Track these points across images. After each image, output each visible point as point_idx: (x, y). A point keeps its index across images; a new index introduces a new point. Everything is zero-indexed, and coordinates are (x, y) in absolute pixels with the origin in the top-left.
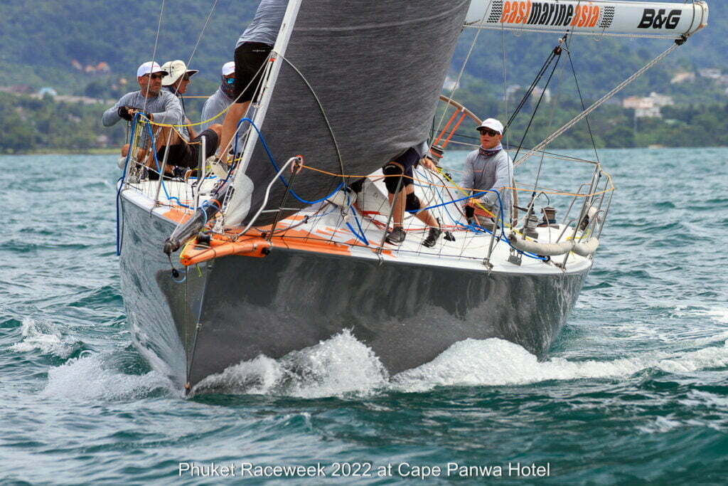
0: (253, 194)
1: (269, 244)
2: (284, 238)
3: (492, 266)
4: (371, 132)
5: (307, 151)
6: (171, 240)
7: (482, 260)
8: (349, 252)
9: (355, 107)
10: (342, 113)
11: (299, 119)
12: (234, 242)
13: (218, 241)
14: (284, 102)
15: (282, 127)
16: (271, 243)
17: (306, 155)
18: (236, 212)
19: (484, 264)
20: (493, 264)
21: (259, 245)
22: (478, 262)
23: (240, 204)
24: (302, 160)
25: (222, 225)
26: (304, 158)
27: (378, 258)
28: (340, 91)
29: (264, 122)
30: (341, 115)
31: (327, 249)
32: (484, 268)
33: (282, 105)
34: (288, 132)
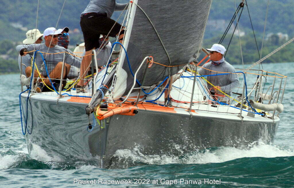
0: (127, 79)
1: (136, 108)
2: (143, 104)
3: (243, 117)
4: (186, 42)
5: (155, 53)
6: (89, 106)
7: (238, 115)
8: (175, 111)
9: (177, 27)
10: (171, 31)
11: (149, 35)
12: (120, 106)
13: (111, 107)
14: (139, 26)
15: (140, 40)
16: (137, 107)
17: (154, 56)
18: (119, 90)
19: (239, 116)
20: (243, 116)
21: (132, 109)
22: (235, 115)
23: (121, 85)
24: (152, 59)
25: (112, 98)
26: (153, 58)
27: (190, 114)
28: (169, 18)
29: (130, 38)
30: (171, 32)
31: (164, 110)
32: (239, 119)
33: (138, 27)
34: (143, 43)
